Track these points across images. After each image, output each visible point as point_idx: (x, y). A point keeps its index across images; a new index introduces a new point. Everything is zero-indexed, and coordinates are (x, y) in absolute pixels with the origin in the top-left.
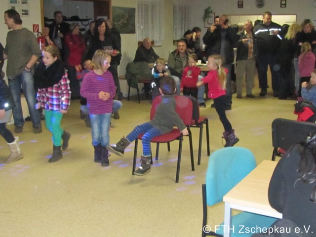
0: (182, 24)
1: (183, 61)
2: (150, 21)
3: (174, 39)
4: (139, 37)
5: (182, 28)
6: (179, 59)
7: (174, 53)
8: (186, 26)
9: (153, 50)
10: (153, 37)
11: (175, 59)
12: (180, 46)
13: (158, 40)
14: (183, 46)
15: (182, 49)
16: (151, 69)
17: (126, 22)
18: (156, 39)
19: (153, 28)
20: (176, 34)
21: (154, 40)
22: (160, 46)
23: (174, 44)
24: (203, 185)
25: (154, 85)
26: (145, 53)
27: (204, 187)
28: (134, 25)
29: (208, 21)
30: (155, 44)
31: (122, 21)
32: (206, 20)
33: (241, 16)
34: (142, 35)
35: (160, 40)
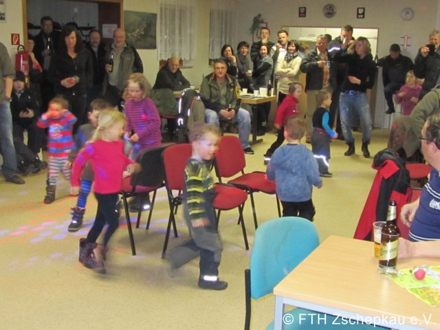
0: (222, 38)
1: (221, 88)
2: (177, 31)
3: (211, 58)
4: (161, 54)
6: (215, 86)
7: (208, 77)
8: (228, 40)
9: (181, 72)
10: (180, 54)
11: (210, 85)
12: (218, 68)
13: (188, 58)
14: (222, 68)
15: (221, 73)
17: (143, 33)
18: (185, 57)
19: (181, 41)
20: (213, 50)
21: (183, 59)
22: (191, 67)
23: (210, 64)
24: (246, 272)
25: (180, 122)
26: (169, 77)
27: (248, 274)
28: (155, 38)
30: (184, 64)
31: (137, 31)
32: (255, 32)
33: (303, 28)
34: (166, 51)
35: (191, 59)
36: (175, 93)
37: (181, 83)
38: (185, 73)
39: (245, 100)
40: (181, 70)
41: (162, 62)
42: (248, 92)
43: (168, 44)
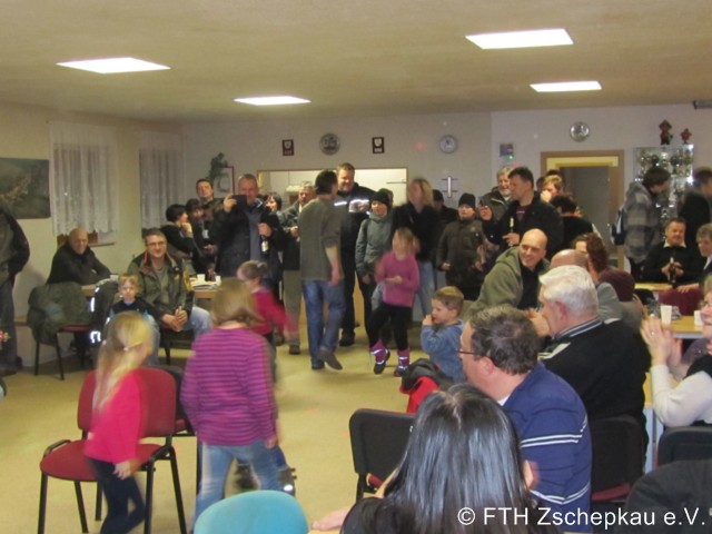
0: (161, 194)
1: (160, 277)
2: (85, 187)
3: (145, 226)
4: (59, 226)
5: (161, 201)
6: (151, 274)
7: (137, 261)
8: (171, 197)
9: (93, 254)
10: (92, 224)
11: (142, 274)
12: (154, 244)
13: (105, 230)
14: (160, 243)
15: (158, 251)
16: (89, 299)
17: (26, 192)
18: (100, 227)
19: (92, 203)
20: (147, 213)
21: (97, 231)
22: (112, 244)
25: (95, 337)
26: (74, 261)
28: (47, 200)
29: (219, 185)
30: (100, 241)
31: (16, 189)
32: (215, 182)
33: (292, 173)
34: (67, 219)
35: (110, 231)
36: (84, 288)
37: (94, 271)
38: (100, 254)
39: (201, 294)
40: (93, 249)
41: (61, 238)
42: (207, 279)
43: (70, 208)
